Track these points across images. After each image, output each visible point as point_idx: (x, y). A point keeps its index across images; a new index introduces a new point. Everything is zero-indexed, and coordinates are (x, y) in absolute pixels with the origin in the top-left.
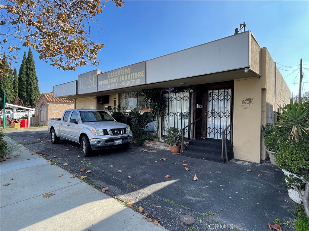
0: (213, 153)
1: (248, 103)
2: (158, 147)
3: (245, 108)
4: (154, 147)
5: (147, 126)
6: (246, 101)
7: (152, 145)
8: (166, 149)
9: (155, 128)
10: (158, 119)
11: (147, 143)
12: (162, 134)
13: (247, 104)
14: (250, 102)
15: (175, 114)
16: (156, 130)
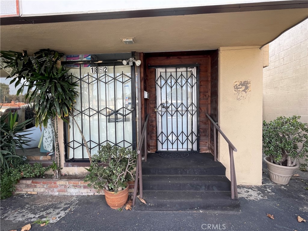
0: (203, 187)
1: (243, 89)
2: (63, 193)
3: (238, 97)
4: (51, 193)
5: (22, 143)
6: (240, 87)
7: (42, 190)
8: (86, 194)
9: (45, 144)
10: (53, 125)
11: (28, 186)
12: (66, 156)
13: (243, 91)
14: (247, 88)
15: (98, 112)
16: (49, 149)
